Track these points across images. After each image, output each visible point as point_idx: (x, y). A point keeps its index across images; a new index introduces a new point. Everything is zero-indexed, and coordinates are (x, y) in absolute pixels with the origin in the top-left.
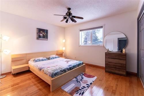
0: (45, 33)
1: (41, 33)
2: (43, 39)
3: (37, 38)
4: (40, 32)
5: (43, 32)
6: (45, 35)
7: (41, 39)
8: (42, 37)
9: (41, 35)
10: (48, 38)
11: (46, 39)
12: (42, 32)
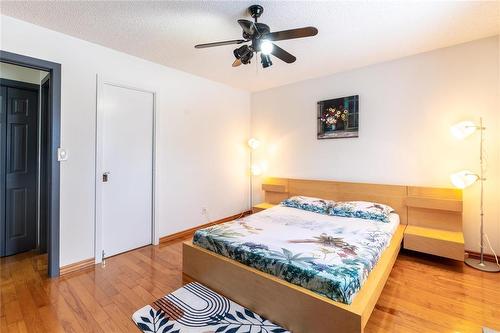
0: (346, 112)
1: (331, 115)
2: (336, 135)
3: (318, 134)
4: (328, 112)
5: (338, 109)
6: (343, 117)
7: (331, 135)
8: (334, 127)
9: (331, 121)
10: (357, 130)
11: (351, 134)
12: (333, 111)
